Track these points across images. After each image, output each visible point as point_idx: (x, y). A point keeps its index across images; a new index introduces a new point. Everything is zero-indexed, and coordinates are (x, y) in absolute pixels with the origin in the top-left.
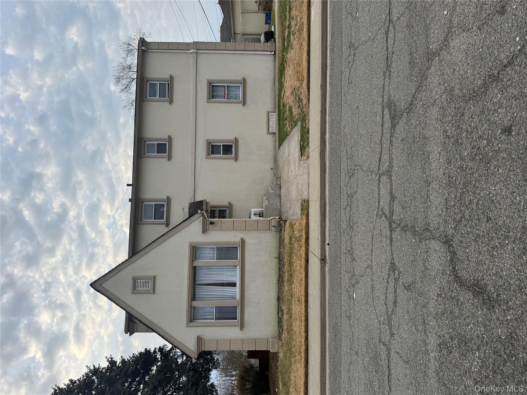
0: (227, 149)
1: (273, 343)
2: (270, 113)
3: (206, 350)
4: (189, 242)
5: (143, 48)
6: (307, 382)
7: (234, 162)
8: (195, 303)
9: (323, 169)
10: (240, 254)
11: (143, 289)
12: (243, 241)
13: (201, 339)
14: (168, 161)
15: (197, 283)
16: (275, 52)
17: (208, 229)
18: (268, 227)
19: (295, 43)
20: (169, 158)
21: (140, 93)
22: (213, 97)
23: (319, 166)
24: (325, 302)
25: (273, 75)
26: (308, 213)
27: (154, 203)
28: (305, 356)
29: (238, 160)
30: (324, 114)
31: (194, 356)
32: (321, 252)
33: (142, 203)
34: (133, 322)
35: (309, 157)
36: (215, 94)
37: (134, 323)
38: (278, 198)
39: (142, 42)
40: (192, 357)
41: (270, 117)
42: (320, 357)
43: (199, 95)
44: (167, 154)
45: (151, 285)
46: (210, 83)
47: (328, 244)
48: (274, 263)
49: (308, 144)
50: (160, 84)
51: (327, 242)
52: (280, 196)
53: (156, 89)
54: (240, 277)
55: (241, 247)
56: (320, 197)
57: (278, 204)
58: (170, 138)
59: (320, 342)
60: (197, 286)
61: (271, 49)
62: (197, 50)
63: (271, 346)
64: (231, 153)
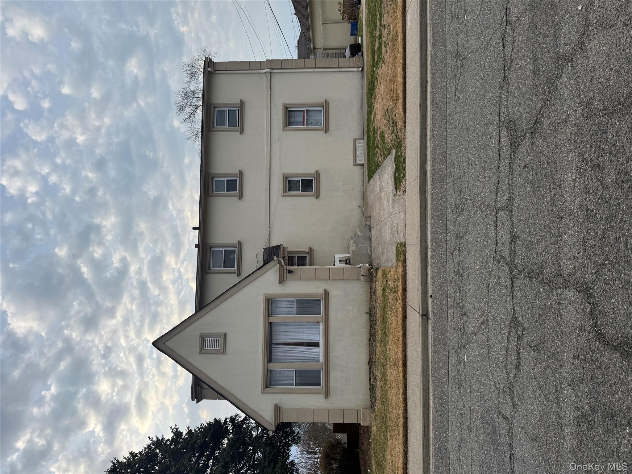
0: (307, 185)
1: (364, 415)
2: (357, 141)
3: (285, 421)
4: (264, 294)
5: (209, 69)
6: (406, 462)
7: (316, 200)
8: (271, 366)
9: (423, 205)
10: (324, 309)
11: (212, 348)
12: (326, 293)
13: (279, 408)
14: (238, 200)
15: (274, 341)
16: (363, 68)
17: (285, 279)
18: (356, 277)
19: (387, 55)
20: (241, 197)
21: (206, 122)
22: (290, 124)
23: (419, 201)
24: (428, 367)
25: (361, 95)
26: (406, 258)
27: (223, 249)
28: (403, 431)
29: (319, 198)
30: (424, 140)
31: (271, 428)
32: (422, 306)
33: (210, 249)
34: (201, 387)
35: (405, 192)
36: (293, 120)
37: (201, 389)
38: (368, 242)
39: (208, 62)
40: (269, 430)
41: (357, 145)
42: (423, 432)
43: (274, 123)
44: (238, 192)
45: (221, 343)
46: (287, 108)
47: (431, 296)
48: (364, 320)
49: (404, 176)
50: (229, 110)
51: (430, 294)
52: (370, 239)
53: (225, 117)
54: (324, 335)
55: (324, 300)
56: (421, 239)
57: (368, 248)
58: (241, 173)
59: (422, 414)
60: (273, 346)
61: (358, 65)
62: (271, 69)
63: (361, 418)
64: (311, 189)
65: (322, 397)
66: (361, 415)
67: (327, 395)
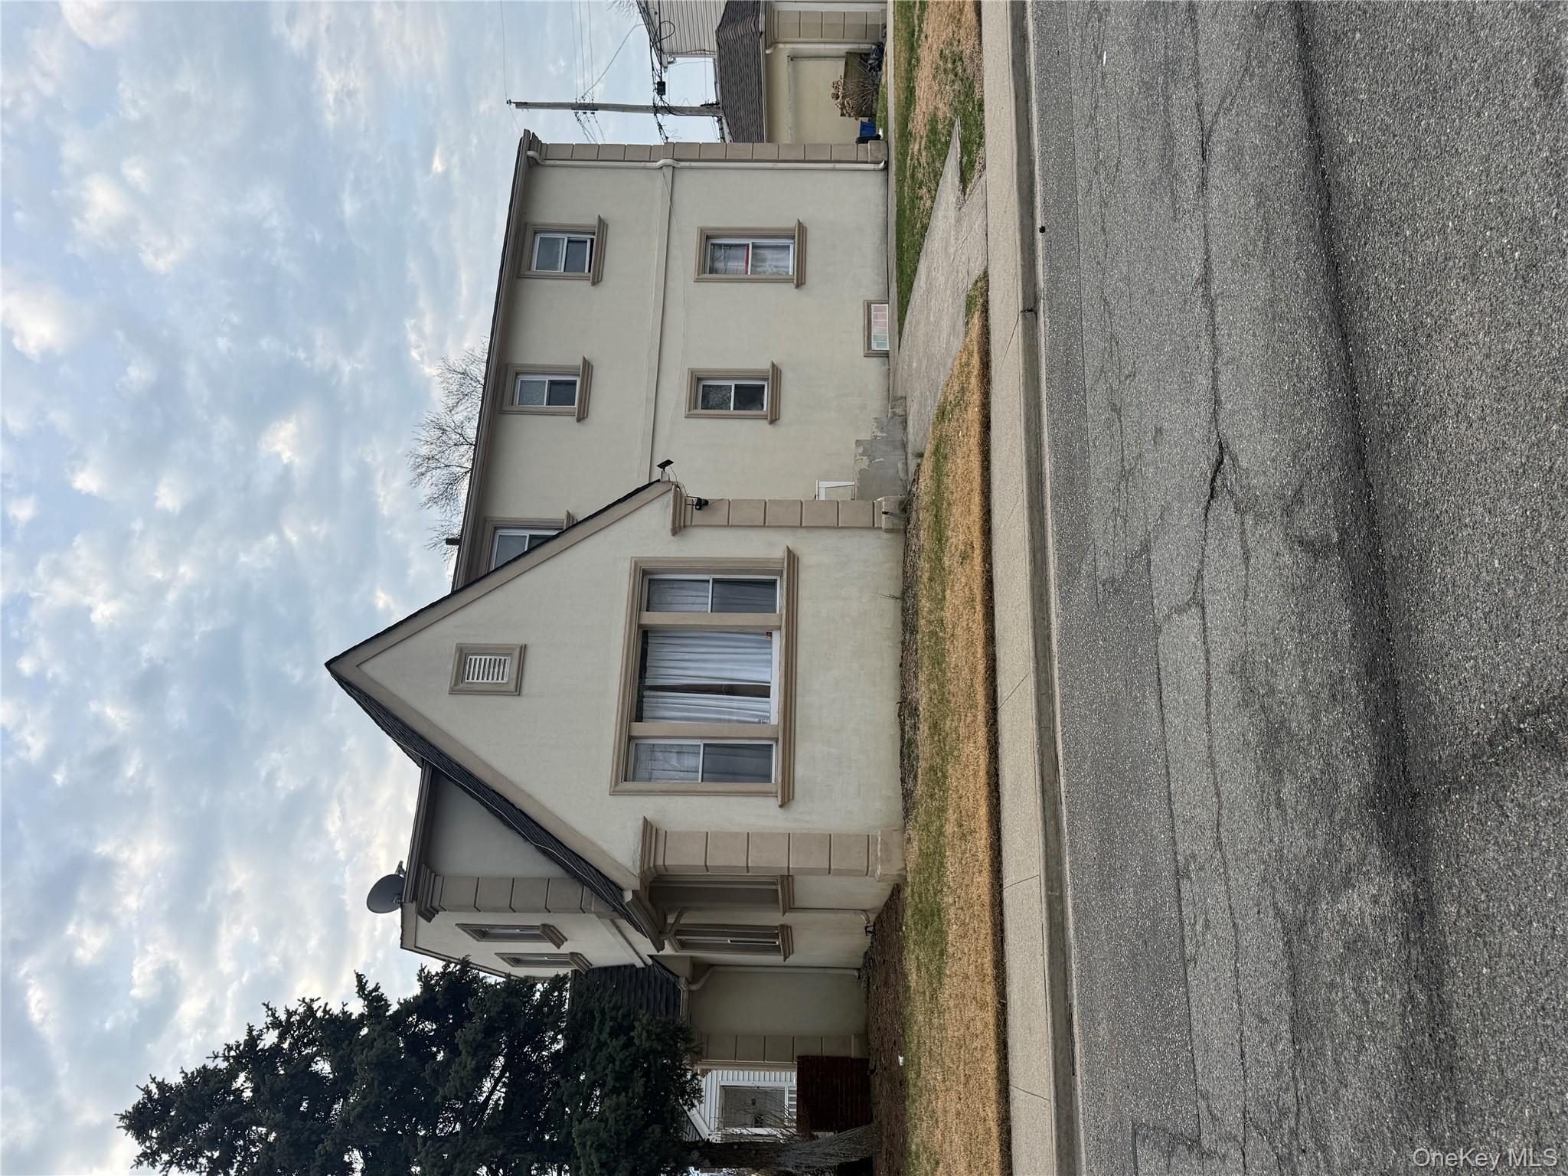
0: (749, 397)
1: (885, 844)
2: (872, 305)
3: (670, 863)
4: (632, 558)
5: (531, 153)
7: (769, 428)
8: (639, 728)
10: (785, 602)
11: (485, 680)
12: (792, 558)
13: (654, 830)
14: (577, 424)
15: (649, 682)
16: (887, 163)
17: (688, 524)
18: (868, 520)
20: (582, 417)
21: (514, 256)
22: (712, 271)
25: (881, 216)
27: (527, 533)
29: (778, 422)
31: (630, 883)
33: (494, 534)
36: (720, 265)
37: (433, 875)
38: (900, 452)
39: (530, 142)
40: (624, 887)
41: (873, 313)
43: (676, 266)
44: (576, 406)
45: (510, 670)
46: (708, 238)
47: (1043, 230)
48: (887, 613)
50: (569, 241)
51: (1039, 226)
52: (904, 444)
53: (558, 251)
54: (783, 664)
55: (785, 583)
57: (900, 466)
58: (587, 367)
60: (647, 693)
61: (876, 157)
62: (676, 160)
63: (879, 854)
64: (760, 406)
65: (773, 803)
66: (879, 846)
67: (786, 799)
